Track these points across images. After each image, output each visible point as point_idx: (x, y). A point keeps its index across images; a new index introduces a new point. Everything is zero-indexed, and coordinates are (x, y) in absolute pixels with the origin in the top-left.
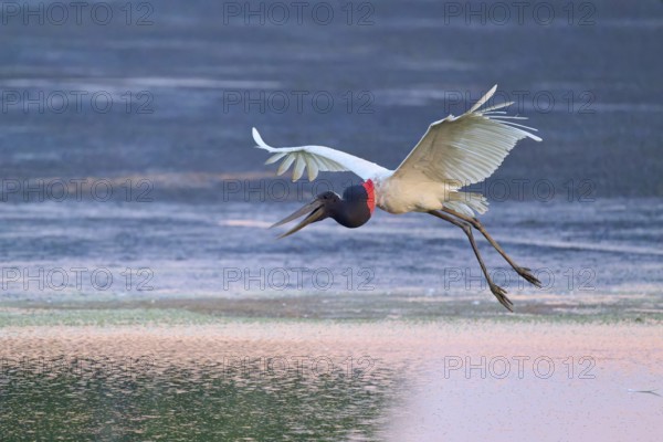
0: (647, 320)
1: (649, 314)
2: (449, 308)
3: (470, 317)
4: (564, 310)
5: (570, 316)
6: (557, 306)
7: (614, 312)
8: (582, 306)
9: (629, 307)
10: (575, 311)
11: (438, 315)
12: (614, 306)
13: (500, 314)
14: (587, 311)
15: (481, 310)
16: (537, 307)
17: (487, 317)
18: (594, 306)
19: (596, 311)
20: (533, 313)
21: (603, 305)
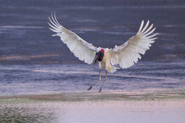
0: (155, 99)
1: (155, 97)
2: (100, 96)
3: (107, 99)
4: (132, 97)
5: (134, 99)
6: (130, 95)
7: (146, 97)
8: (137, 95)
9: (150, 95)
10: (135, 97)
11: (98, 99)
12: (145, 95)
13: (115, 98)
14: (138, 97)
15: (110, 97)
16: (124, 96)
17: (111, 99)
18: (140, 95)
19: (141, 97)
20: (123, 98)
21: (142, 95)
